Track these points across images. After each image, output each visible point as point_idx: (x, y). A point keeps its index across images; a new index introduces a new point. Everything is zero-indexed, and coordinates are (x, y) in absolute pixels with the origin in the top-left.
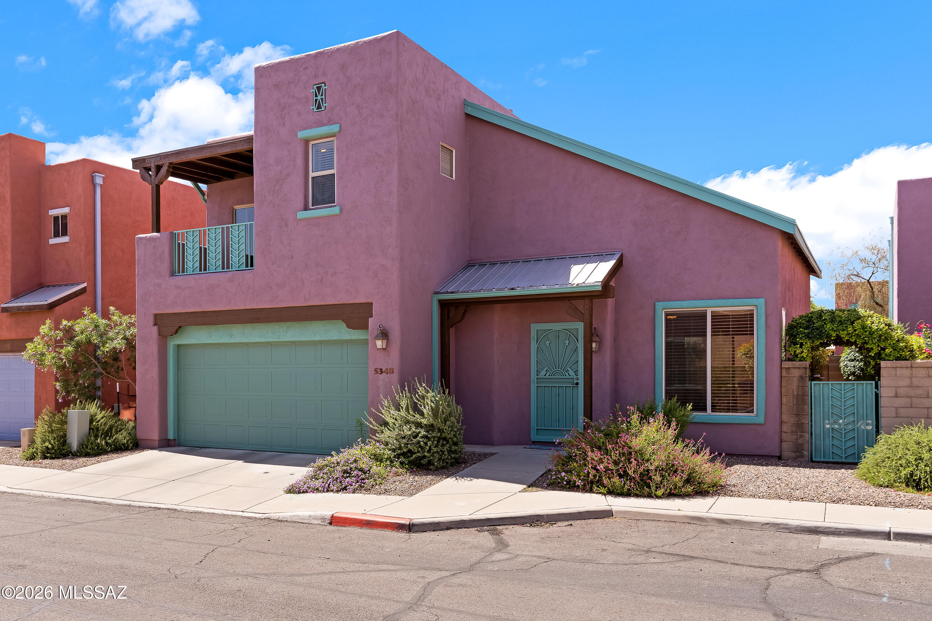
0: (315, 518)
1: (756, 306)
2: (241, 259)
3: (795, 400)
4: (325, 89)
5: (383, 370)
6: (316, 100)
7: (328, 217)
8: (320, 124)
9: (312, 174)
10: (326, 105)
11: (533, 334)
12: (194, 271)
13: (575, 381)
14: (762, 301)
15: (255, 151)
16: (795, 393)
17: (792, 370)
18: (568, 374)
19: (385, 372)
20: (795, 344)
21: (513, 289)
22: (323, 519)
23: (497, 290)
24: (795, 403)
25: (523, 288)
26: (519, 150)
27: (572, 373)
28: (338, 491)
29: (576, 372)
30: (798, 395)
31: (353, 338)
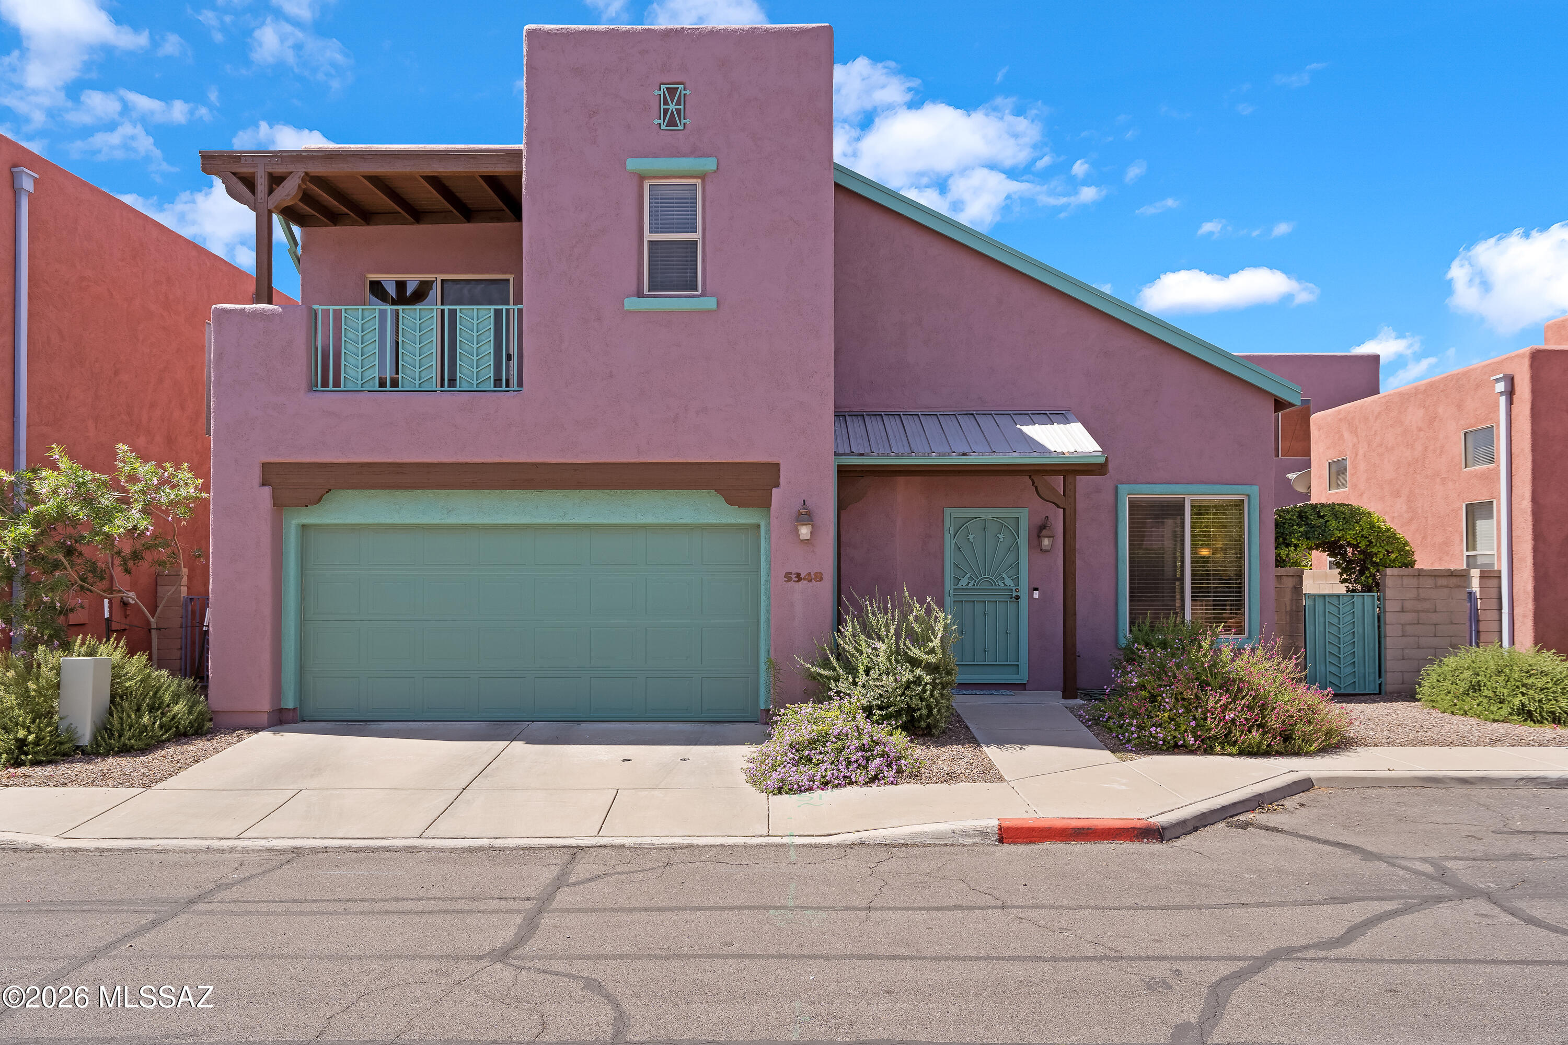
0: (967, 834)
1: (1248, 496)
2: (483, 371)
3: (1288, 617)
4: (684, 94)
5: (802, 576)
6: (666, 111)
7: (690, 312)
8: (677, 153)
9: (648, 236)
10: (687, 121)
11: (949, 523)
12: (364, 385)
13: (1014, 594)
14: (1255, 489)
15: (527, 180)
16: (1288, 609)
17: (1285, 578)
18: (1004, 583)
19: (805, 579)
20: (1288, 545)
21: (964, 454)
22: (984, 834)
23: (939, 454)
24: (1288, 620)
25: (981, 454)
26: (912, 249)
27: (1008, 582)
28: (866, 784)
29: (1017, 580)
30: (1291, 610)
31: (723, 522)
